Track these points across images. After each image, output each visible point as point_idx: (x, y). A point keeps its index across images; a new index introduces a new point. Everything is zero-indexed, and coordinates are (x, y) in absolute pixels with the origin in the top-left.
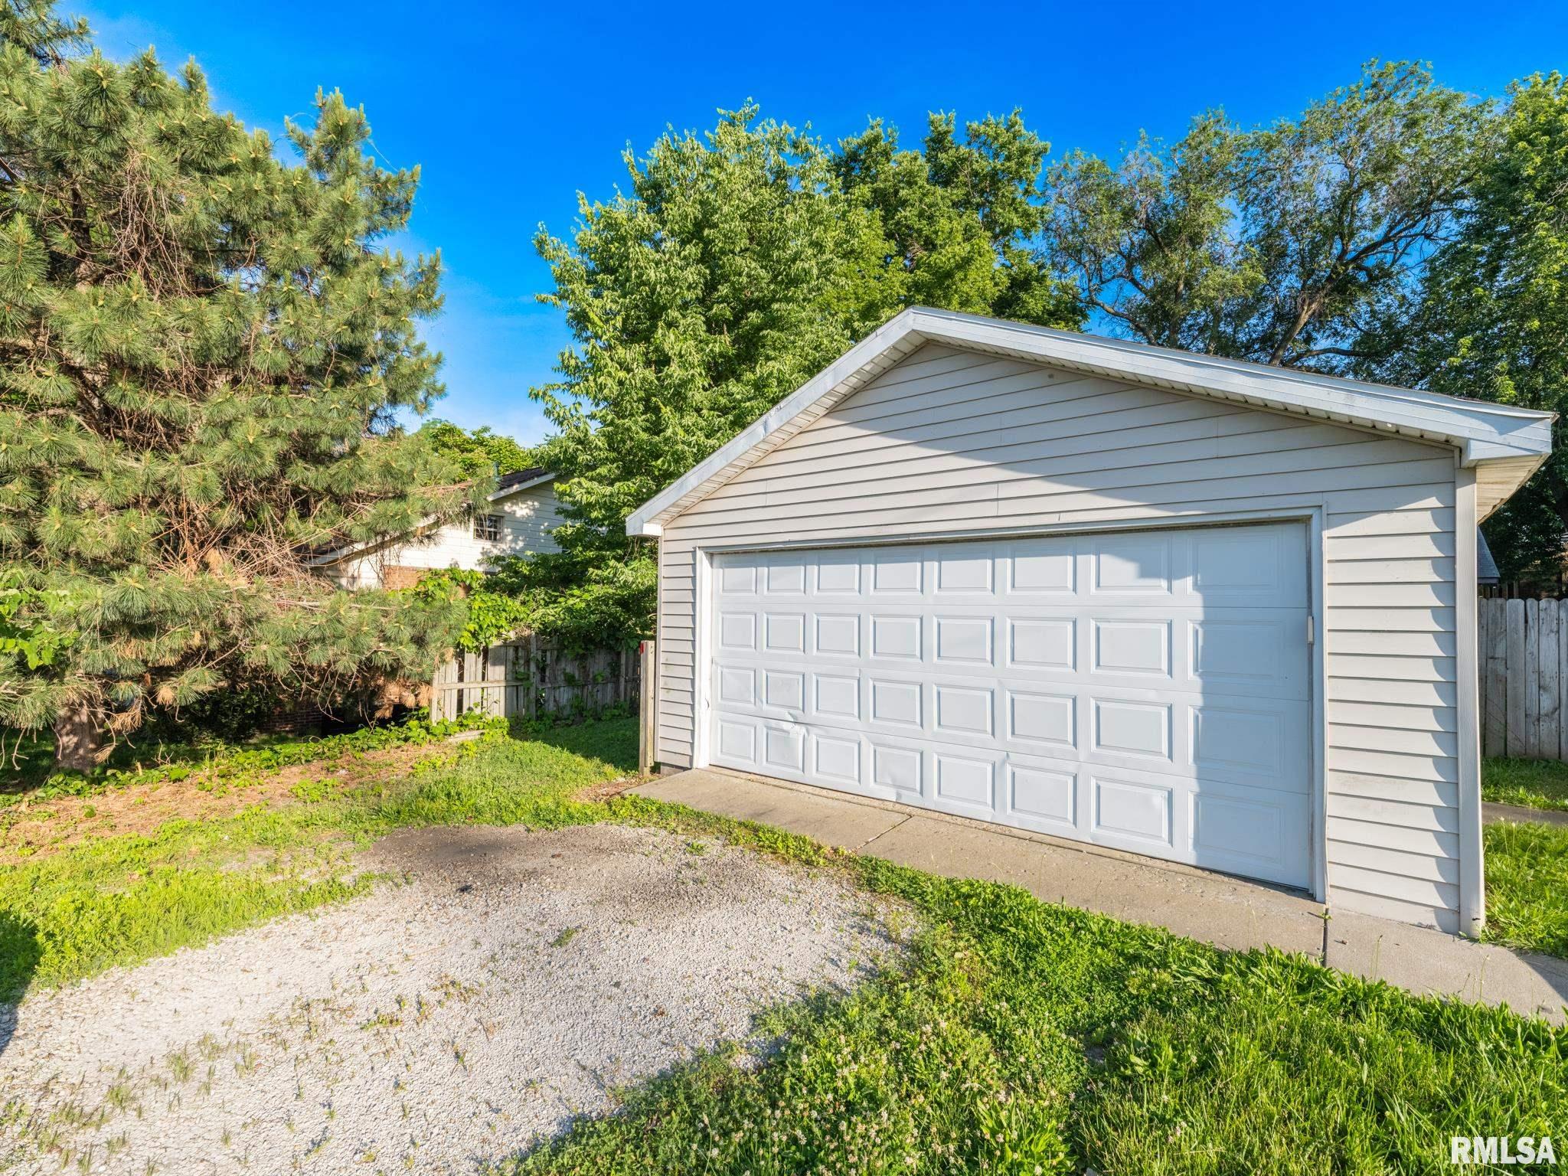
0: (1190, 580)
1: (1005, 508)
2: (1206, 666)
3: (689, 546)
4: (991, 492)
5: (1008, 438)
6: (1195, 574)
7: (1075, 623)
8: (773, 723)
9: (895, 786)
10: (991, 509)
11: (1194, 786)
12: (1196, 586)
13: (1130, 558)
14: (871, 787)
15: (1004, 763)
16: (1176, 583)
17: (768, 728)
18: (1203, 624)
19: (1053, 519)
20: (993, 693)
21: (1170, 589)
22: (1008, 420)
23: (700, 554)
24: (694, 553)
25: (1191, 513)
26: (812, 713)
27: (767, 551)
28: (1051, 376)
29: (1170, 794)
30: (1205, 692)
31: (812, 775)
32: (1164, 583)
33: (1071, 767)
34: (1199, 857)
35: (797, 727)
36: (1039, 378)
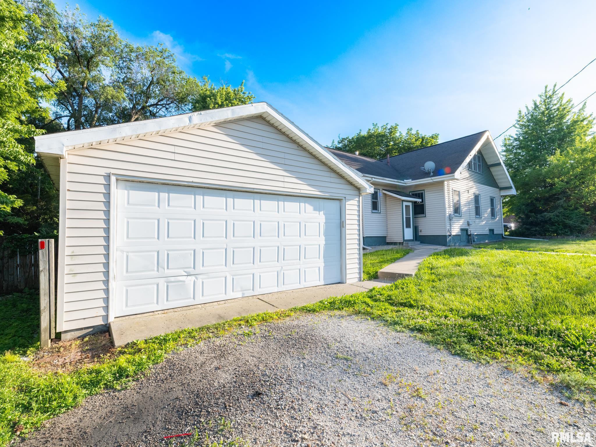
0: (323, 212)
1: (287, 185)
2: (326, 235)
3: (103, 171)
4: (281, 179)
5: (287, 162)
6: (323, 210)
7: (300, 223)
8: (172, 279)
9: (241, 291)
10: (282, 184)
11: (323, 264)
12: (324, 214)
13: (312, 205)
14: (231, 295)
15: (281, 270)
16: (320, 212)
17: (167, 282)
18: (325, 223)
19: (298, 191)
20: (278, 247)
21: (319, 214)
22: (287, 156)
23: (113, 179)
24: (108, 177)
25: (327, 195)
26: (200, 268)
28: (298, 147)
29: (319, 268)
30: (326, 240)
31: (200, 299)
32: (318, 212)
33: (298, 267)
34: (325, 282)
35: (189, 277)
36: (295, 146)
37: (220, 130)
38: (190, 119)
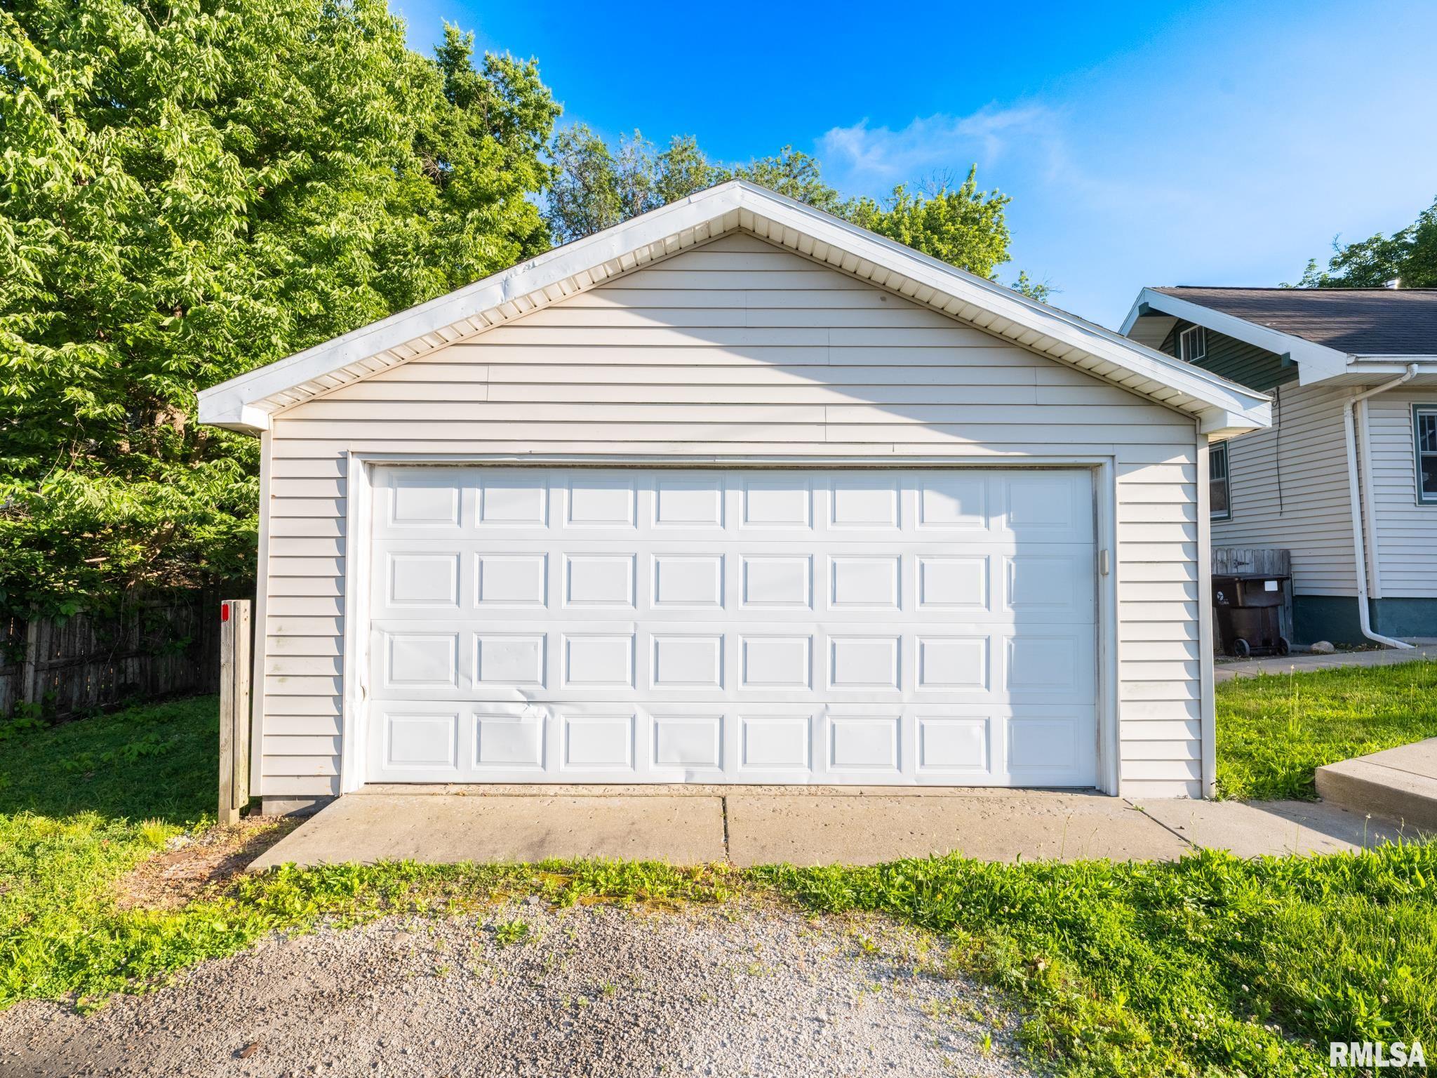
0: (1004, 517)
1: (834, 434)
2: (1019, 600)
3: (334, 450)
4: (817, 415)
5: (837, 357)
6: (1008, 511)
7: (899, 560)
8: (490, 708)
9: (683, 764)
10: (817, 434)
11: (1007, 711)
12: (1010, 524)
13: (951, 494)
14: (651, 772)
15: (822, 716)
16: (993, 520)
17: (480, 715)
18: (1015, 558)
19: (887, 450)
20: (811, 640)
21: (987, 526)
22: (837, 338)
23: (355, 464)
24: (343, 461)
25: (1015, 454)
26: (559, 687)
27: (480, 466)
28: (883, 299)
29: (988, 722)
30: (1018, 622)
31: (559, 770)
32: (982, 520)
33: (895, 710)
34: (1013, 778)
35: (533, 708)
36: (871, 299)
37: (611, 299)
38: (506, 286)
